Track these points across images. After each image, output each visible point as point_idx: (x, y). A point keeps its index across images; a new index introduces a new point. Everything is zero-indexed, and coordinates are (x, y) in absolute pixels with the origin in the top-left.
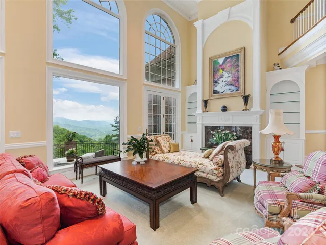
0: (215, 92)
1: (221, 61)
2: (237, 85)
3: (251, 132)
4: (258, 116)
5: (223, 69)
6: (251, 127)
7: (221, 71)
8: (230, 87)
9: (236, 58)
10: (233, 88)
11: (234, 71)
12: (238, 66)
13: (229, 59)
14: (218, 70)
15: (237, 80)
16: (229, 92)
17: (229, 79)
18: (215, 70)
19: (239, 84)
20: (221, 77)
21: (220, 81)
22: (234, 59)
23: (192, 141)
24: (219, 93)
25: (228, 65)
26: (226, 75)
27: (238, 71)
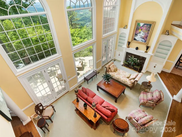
0: (135, 39)
1: (141, 24)
2: (146, 40)
3: (145, 60)
4: (150, 56)
5: (142, 30)
6: (146, 58)
7: (140, 30)
8: (142, 39)
9: (149, 26)
10: (143, 40)
11: (146, 32)
12: (149, 30)
13: (146, 25)
14: (139, 29)
15: (147, 37)
16: (141, 41)
17: (143, 35)
18: (137, 28)
19: (146, 39)
20: (140, 33)
21: (138, 35)
22: (148, 26)
23: (119, 55)
24: (136, 40)
25: (145, 28)
26: (142, 33)
27: (148, 33)
